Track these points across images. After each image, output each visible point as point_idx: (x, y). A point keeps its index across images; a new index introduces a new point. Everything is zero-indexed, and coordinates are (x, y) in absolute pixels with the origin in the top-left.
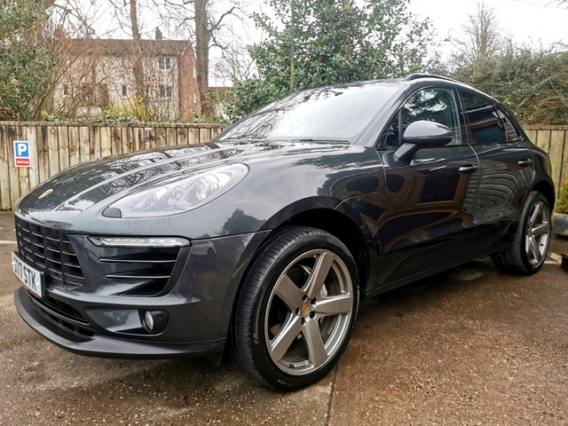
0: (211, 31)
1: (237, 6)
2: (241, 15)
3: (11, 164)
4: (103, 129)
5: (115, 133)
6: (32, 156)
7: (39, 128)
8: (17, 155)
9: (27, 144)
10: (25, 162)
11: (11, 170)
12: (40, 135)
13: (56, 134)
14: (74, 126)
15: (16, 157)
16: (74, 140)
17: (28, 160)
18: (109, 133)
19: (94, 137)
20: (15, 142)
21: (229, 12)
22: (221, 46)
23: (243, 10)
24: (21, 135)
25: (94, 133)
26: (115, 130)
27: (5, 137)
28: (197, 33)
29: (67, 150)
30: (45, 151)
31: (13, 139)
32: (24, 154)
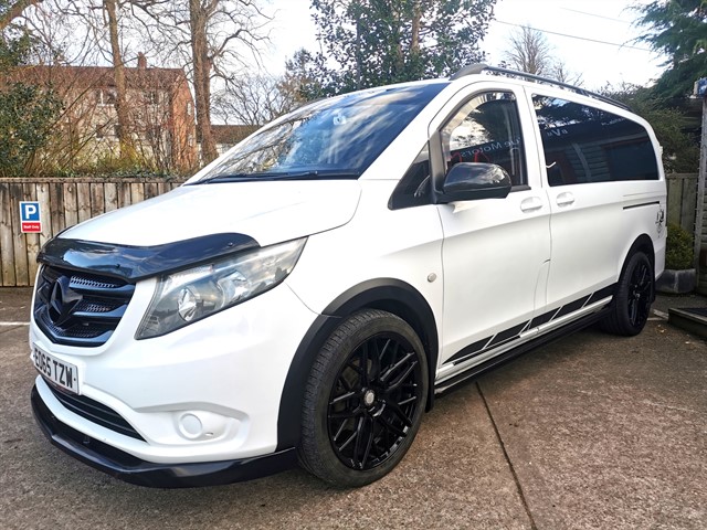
0: (212, 58)
1: (243, 28)
2: (248, 38)
3: (15, 230)
4: (134, 186)
5: (149, 191)
6: (43, 219)
7: (53, 186)
8: (24, 219)
9: (36, 205)
10: (34, 227)
11: (16, 238)
12: (54, 194)
13: (74, 193)
14: (97, 182)
15: (22, 222)
16: (98, 199)
17: (39, 224)
18: (142, 191)
19: (123, 196)
20: (21, 203)
21: (235, 36)
22: (224, 77)
23: (252, 32)
24: (29, 195)
25: (123, 191)
26: (150, 186)
27: (8, 196)
28: (195, 60)
29: (89, 211)
30: (60, 213)
31: (18, 200)
32: (32, 217)
